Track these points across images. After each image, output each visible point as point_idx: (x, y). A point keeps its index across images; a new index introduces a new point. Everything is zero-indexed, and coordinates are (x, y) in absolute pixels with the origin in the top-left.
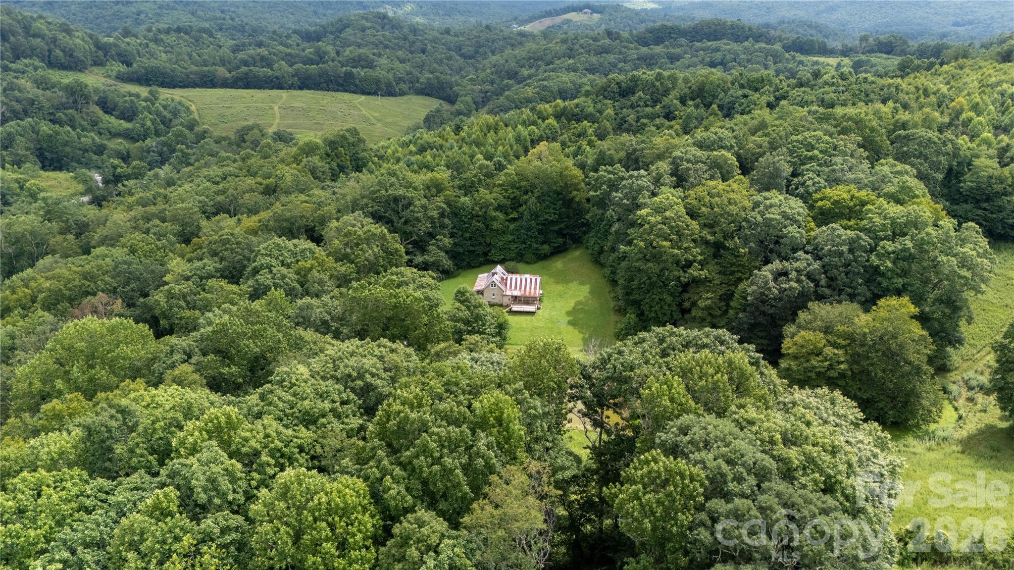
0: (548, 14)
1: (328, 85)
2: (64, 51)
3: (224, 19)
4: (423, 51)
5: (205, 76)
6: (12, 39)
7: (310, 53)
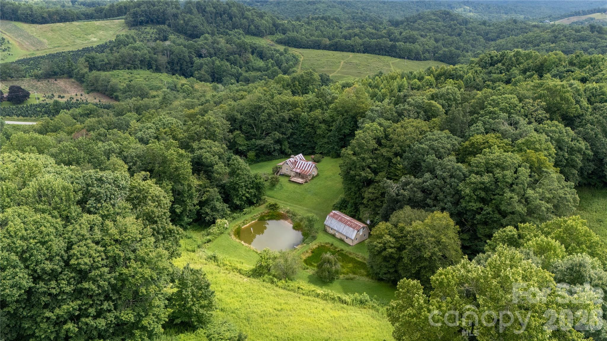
0: (577, 14)
1: (380, 52)
2: (255, 26)
3: (357, 13)
4: (459, 35)
5: (316, 43)
6: (234, 19)
7: (384, 33)
